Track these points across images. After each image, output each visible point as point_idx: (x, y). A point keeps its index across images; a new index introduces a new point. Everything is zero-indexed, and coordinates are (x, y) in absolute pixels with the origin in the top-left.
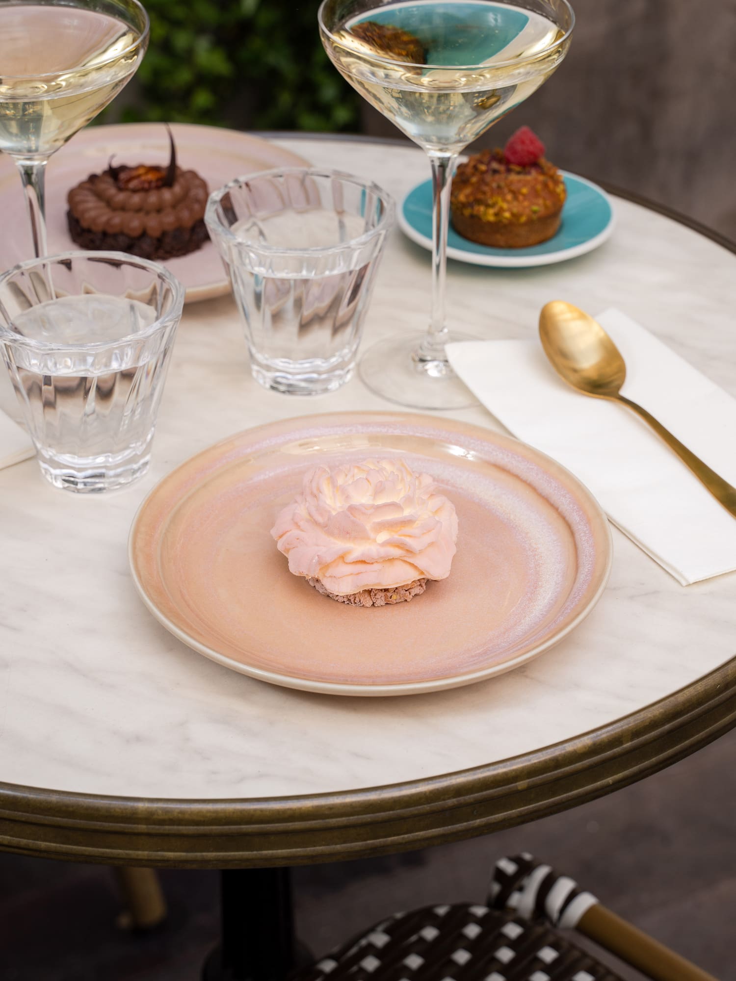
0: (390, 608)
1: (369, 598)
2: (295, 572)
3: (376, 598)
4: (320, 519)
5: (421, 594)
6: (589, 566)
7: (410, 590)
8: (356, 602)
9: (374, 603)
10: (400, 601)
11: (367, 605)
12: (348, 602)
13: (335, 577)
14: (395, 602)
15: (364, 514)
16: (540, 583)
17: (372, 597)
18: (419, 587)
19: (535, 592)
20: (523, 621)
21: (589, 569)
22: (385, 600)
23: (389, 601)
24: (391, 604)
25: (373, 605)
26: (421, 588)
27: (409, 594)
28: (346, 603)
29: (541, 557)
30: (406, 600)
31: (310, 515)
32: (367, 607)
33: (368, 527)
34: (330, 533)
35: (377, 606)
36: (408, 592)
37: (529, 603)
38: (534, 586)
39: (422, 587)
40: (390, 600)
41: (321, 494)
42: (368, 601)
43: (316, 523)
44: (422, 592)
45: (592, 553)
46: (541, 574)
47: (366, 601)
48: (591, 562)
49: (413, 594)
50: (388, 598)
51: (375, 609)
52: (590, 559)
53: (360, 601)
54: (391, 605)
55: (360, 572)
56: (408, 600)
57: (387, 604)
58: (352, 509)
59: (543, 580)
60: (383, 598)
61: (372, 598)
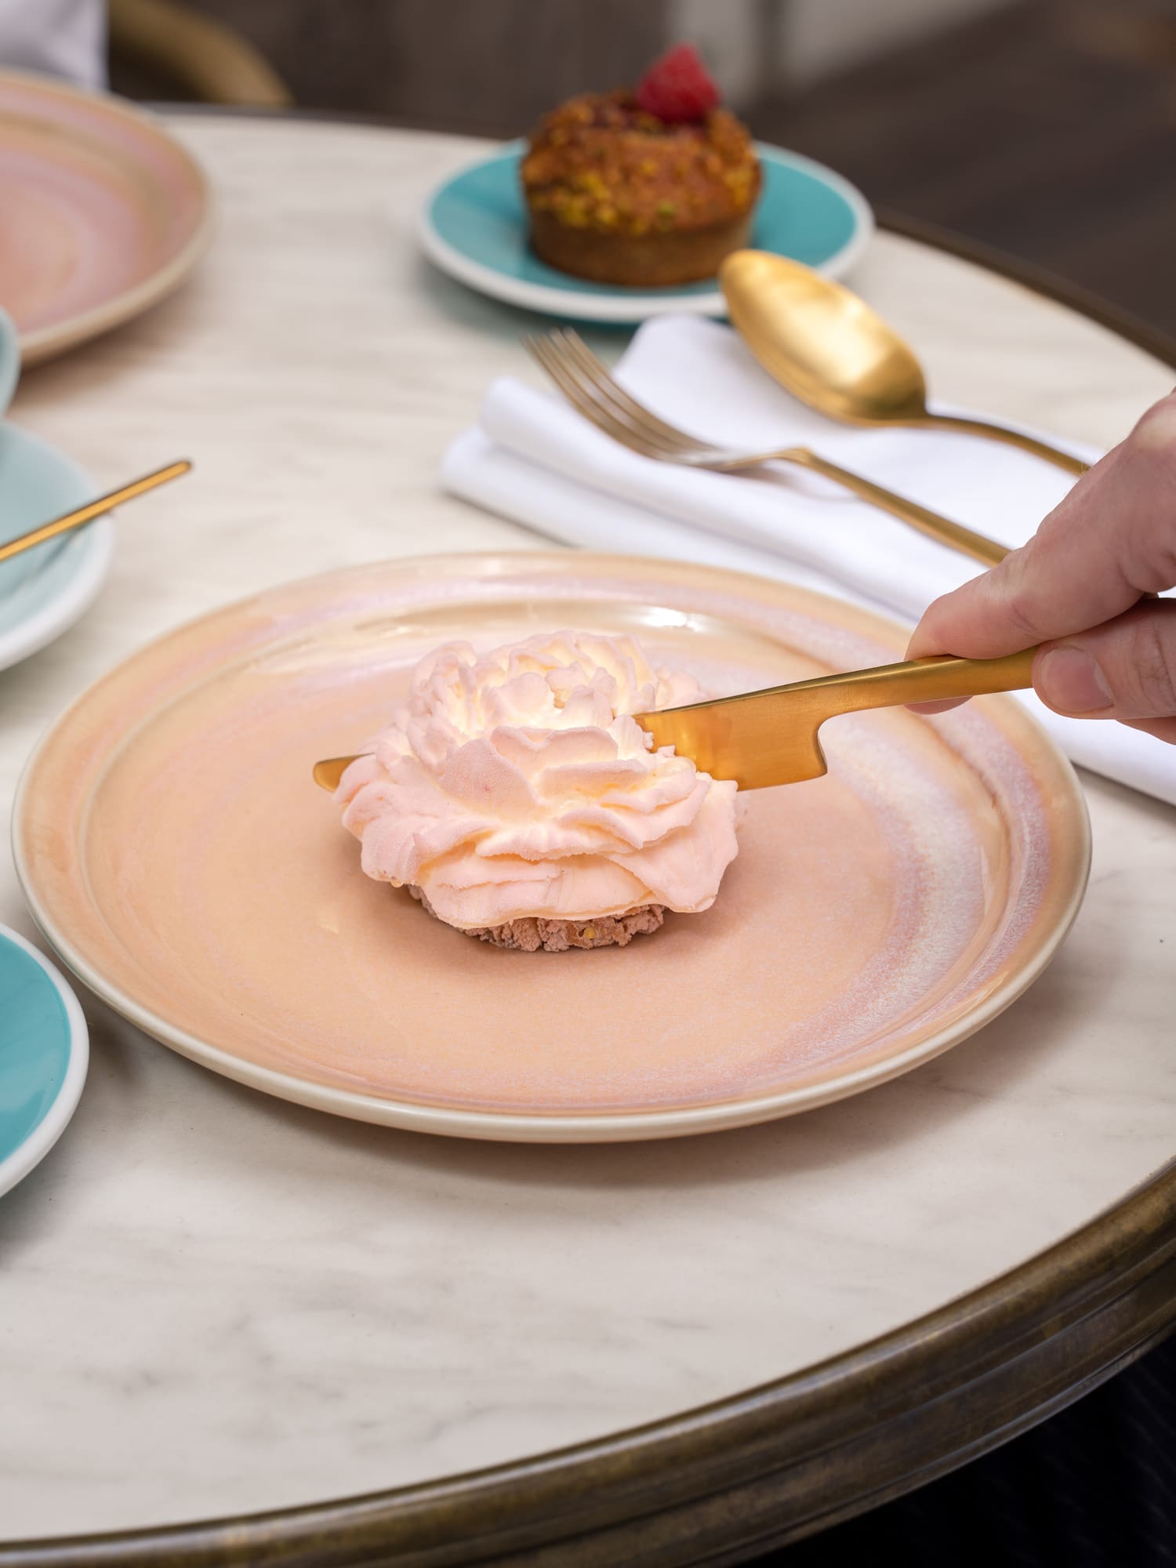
0: (578, 957)
1: (532, 931)
2: (373, 872)
3: (548, 932)
4: (433, 759)
5: (653, 933)
6: (1033, 895)
7: (628, 922)
8: (503, 936)
9: (543, 943)
10: (603, 943)
11: (528, 947)
12: (486, 937)
13: (452, 887)
14: (591, 945)
15: (524, 749)
16: (921, 929)
17: (539, 929)
18: (648, 917)
19: (906, 946)
20: (870, 1006)
21: (1032, 901)
22: (569, 938)
23: (577, 941)
24: (581, 948)
25: (541, 948)
26: (653, 920)
27: (622, 929)
28: (482, 938)
29: (933, 874)
30: (615, 944)
31: (414, 749)
32: (528, 952)
33: (535, 780)
34: (450, 790)
35: (548, 949)
36: (620, 925)
37: (891, 969)
38: (906, 934)
39: (654, 915)
40: (580, 938)
41: (438, 703)
42: (529, 938)
43: (426, 766)
44: (653, 928)
45: (1041, 869)
46: (926, 909)
47: (526, 937)
48: (1036, 889)
49: (632, 930)
50: (575, 935)
51: (544, 957)
52: (1037, 881)
53: (512, 936)
54: (584, 953)
55: (506, 880)
56: (622, 943)
57: (572, 947)
58: (503, 737)
59: (930, 922)
60: (563, 934)
61: (540, 932)
